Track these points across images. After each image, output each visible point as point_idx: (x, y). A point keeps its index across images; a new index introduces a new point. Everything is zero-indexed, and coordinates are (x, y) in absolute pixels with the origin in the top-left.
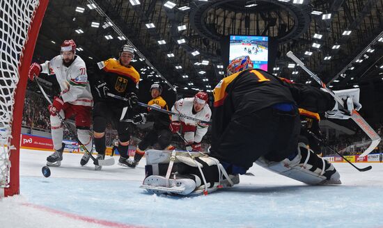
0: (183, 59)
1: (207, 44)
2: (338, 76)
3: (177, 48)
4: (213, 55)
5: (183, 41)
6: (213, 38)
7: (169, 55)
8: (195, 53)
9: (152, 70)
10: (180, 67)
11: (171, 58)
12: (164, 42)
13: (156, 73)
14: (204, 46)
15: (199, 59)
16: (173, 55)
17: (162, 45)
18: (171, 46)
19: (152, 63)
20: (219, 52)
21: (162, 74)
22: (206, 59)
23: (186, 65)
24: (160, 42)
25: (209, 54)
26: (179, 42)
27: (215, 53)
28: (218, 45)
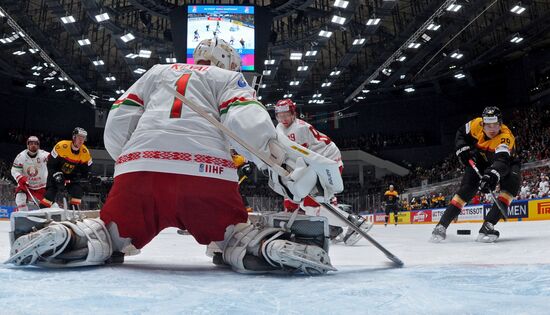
0: (106, 48)
1: (147, 21)
2: (377, 74)
3: (95, 30)
4: (157, 40)
5: (106, 16)
6: (158, 11)
7: (81, 43)
8: (128, 38)
9: (52, 69)
10: (102, 63)
11: (85, 46)
12: (72, 19)
13: (59, 74)
14: (141, 25)
15: (133, 47)
16: (88, 42)
17: (70, 25)
18: (85, 26)
19: (51, 56)
20: (168, 35)
21: (70, 76)
22: (146, 47)
23: (112, 59)
24: (65, 20)
25: (151, 38)
26: (99, 18)
27: (161, 36)
28: (167, 22)
